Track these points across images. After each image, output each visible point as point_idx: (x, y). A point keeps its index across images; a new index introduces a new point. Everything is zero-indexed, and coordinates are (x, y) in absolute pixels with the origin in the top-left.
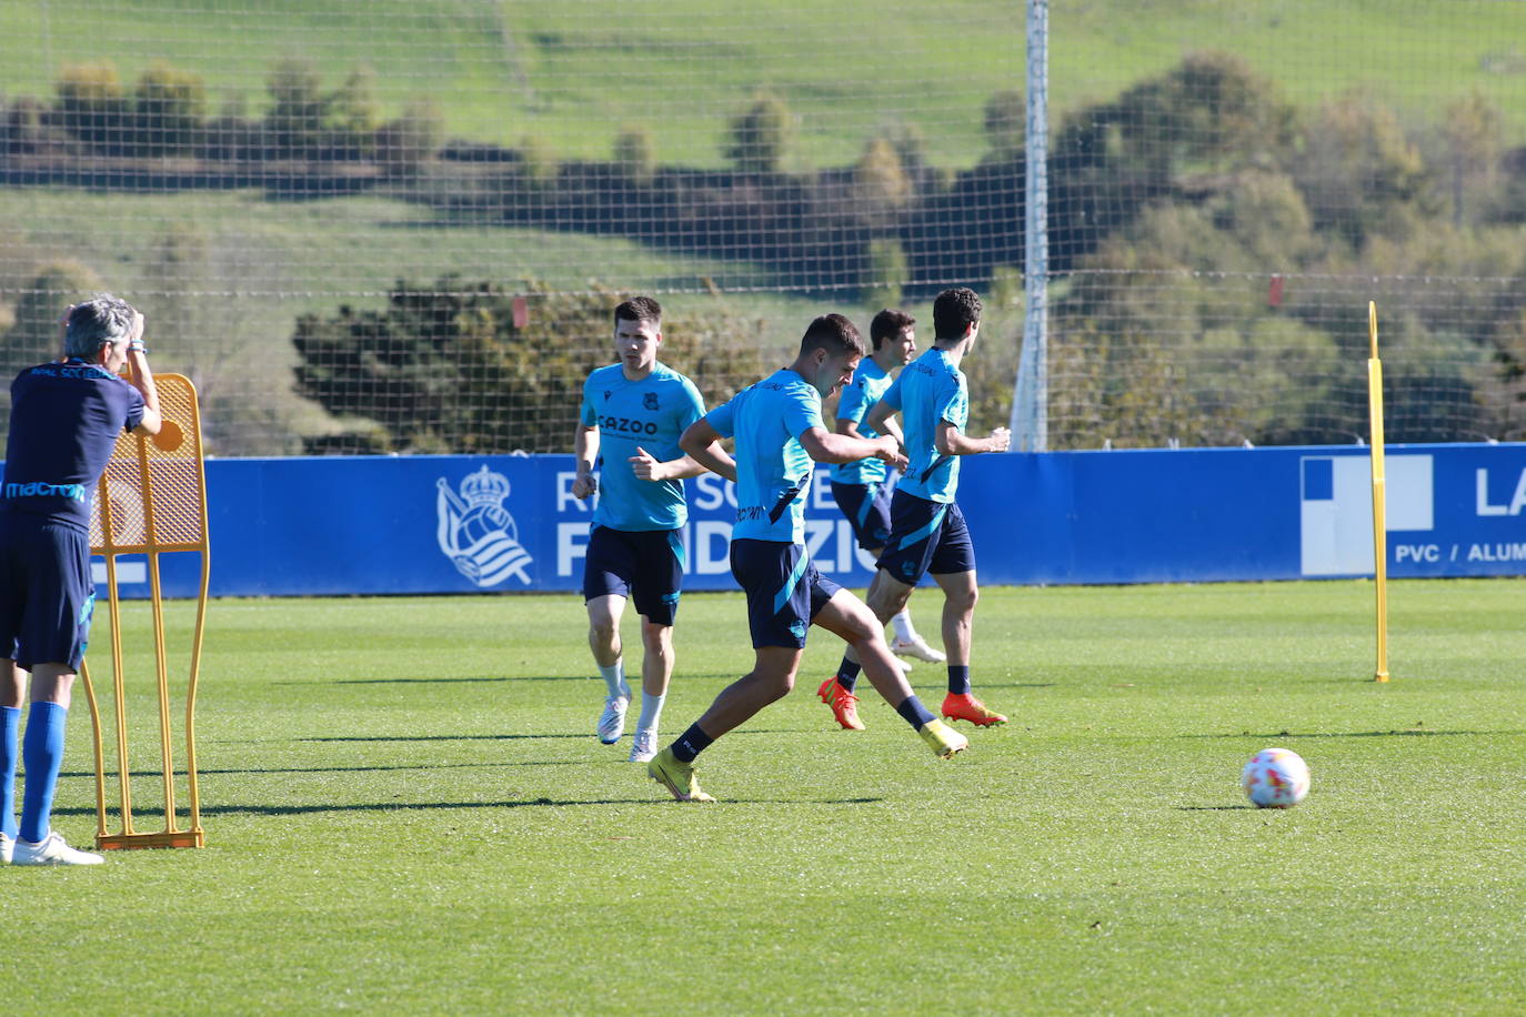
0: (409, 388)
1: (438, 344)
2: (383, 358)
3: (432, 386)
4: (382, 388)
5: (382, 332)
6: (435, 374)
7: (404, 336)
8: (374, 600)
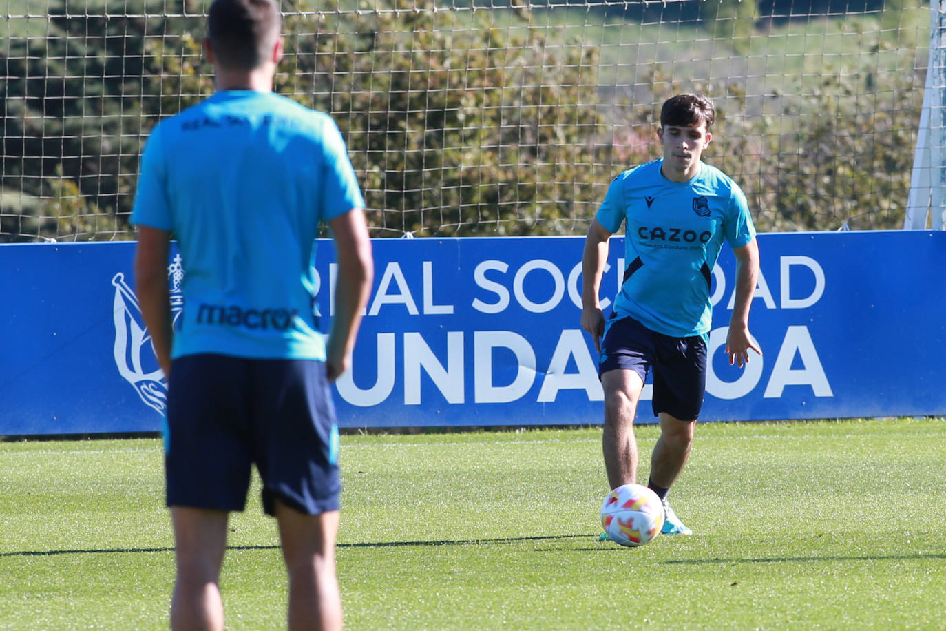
0: (71, 147)
1: (113, 86)
2: (35, 106)
3: (106, 143)
4: (33, 148)
5: (36, 70)
6: (110, 128)
7: (66, 75)
8: (25, 444)
